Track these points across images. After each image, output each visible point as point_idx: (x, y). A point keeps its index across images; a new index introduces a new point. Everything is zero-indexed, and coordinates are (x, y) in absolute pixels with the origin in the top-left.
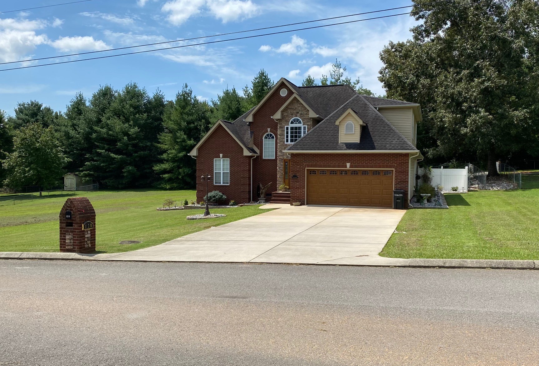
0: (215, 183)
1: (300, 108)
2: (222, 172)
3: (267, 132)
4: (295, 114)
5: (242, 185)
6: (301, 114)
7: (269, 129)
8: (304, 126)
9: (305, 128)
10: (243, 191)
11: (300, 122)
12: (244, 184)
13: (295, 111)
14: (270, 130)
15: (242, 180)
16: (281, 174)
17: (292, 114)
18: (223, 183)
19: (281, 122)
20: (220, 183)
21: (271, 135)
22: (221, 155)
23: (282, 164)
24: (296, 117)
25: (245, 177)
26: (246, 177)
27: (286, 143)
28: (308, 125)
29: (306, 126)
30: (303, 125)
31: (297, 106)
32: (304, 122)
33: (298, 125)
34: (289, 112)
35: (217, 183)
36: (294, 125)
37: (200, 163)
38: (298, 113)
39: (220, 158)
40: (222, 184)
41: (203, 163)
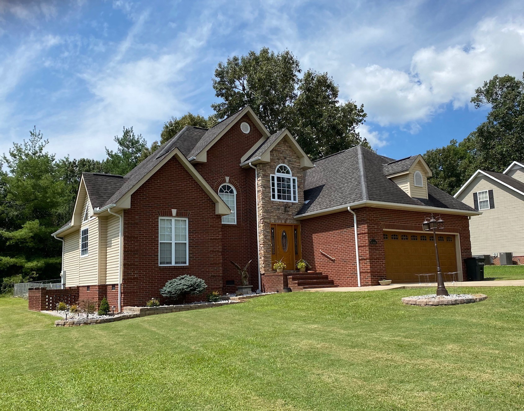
0: (161, 263)
1: (287, 152)
2: (173, 242)
3: (225, 181)
4: (282, 159)
5: (211, 264)
6: (290, 161)
7: (227, 179)
8: (294, 178)
9: (294, 180)
10: (214, 276)
11: (288, 172)
12: (216, 264)
13: (282, 155)
14: (229, 179)
15: (212, 256)
16: (268, 245)
17: (279, 159)
18: (176, 263)
19: (265, 168)
20: (171, 263)
21: (229, 188)
22: (174, 211)
23: (269, 230)
24: (284, 163)
25: (215, 252)
26: (218, 251)
27: (272, 200)
28: (298, 177)
29: (296, 178)
30: (293, 176)
31: (283, 148)
32: (293, 172)
33: (285, 176)
34: (275, 155)
35: (164, 263)
36: (281, 175)
37: (131, 224)
38: (285, 158)
39: (171, 215)
40: (173, 264)
41: (137, 224)
